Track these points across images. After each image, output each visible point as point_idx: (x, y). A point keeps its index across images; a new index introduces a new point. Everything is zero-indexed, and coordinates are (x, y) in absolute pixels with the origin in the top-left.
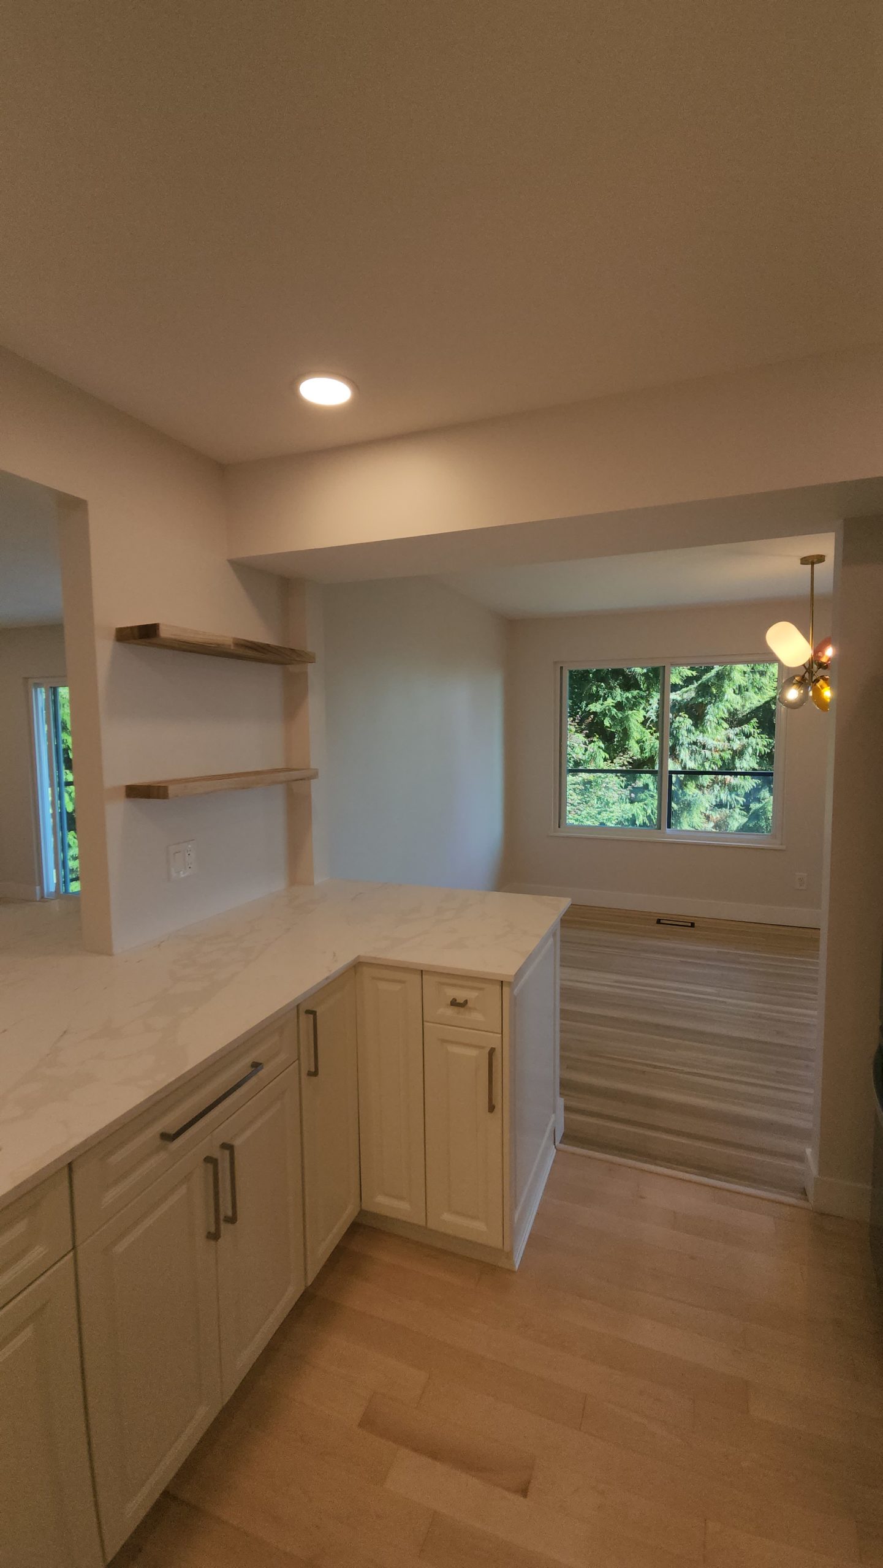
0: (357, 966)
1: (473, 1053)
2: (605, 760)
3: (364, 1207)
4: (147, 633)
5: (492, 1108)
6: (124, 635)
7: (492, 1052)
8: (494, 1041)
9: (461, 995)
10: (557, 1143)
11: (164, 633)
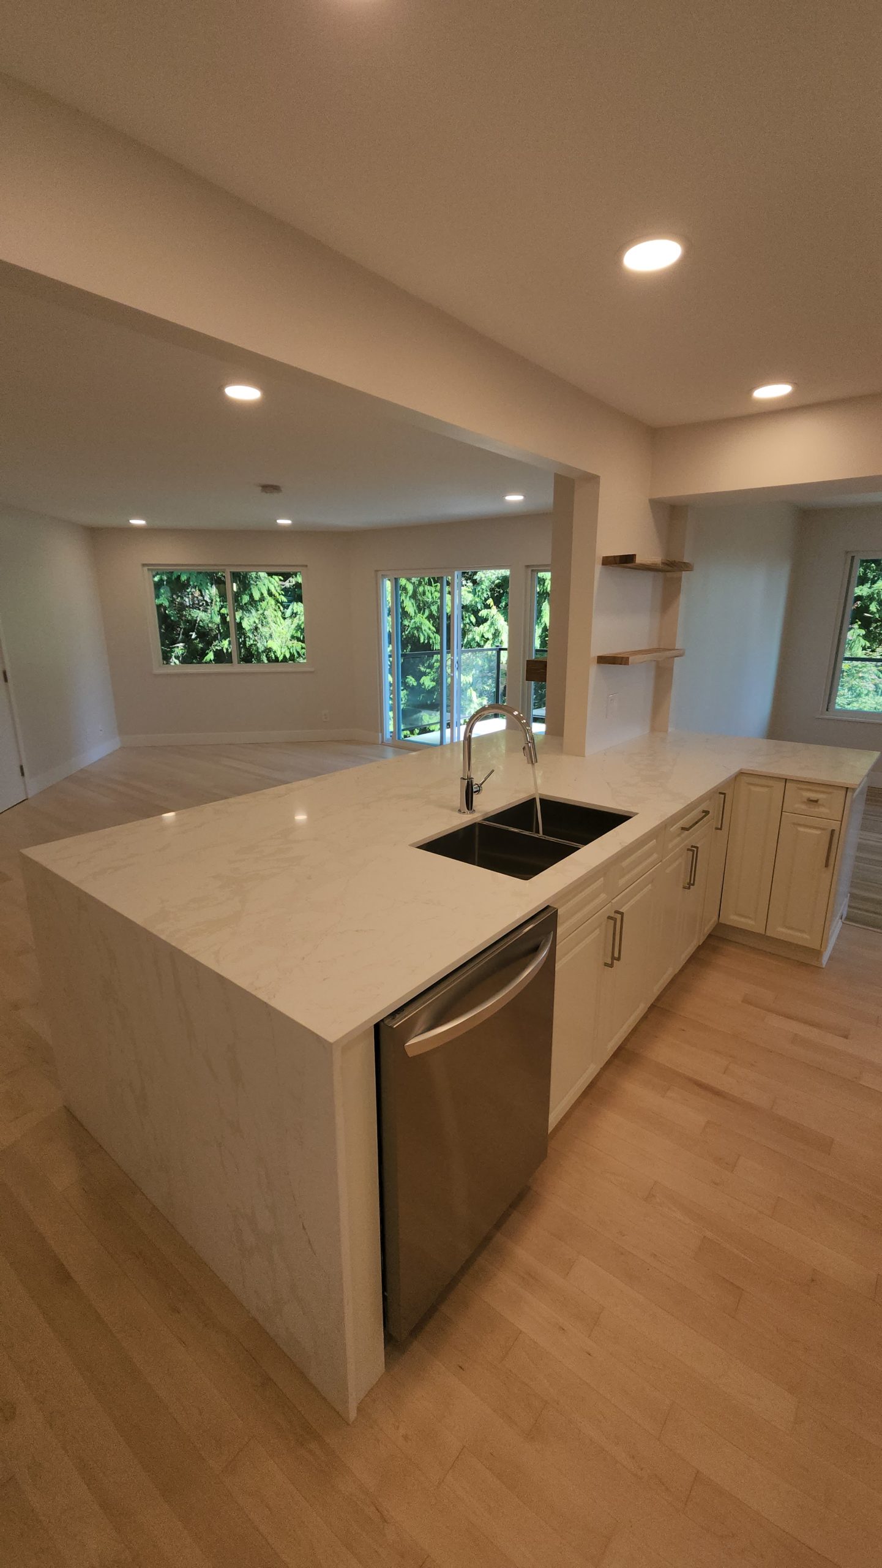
0: (741, 773)
1: (818, 832)
2: (864, 649)
3: (722, 920)
4: (626, 561)
5: (827, 865)
6: (608, 561)
7: (833, 831)
8: (835, 825)
9: (813, 796)
10: (843, 919)
11: (638, 560)
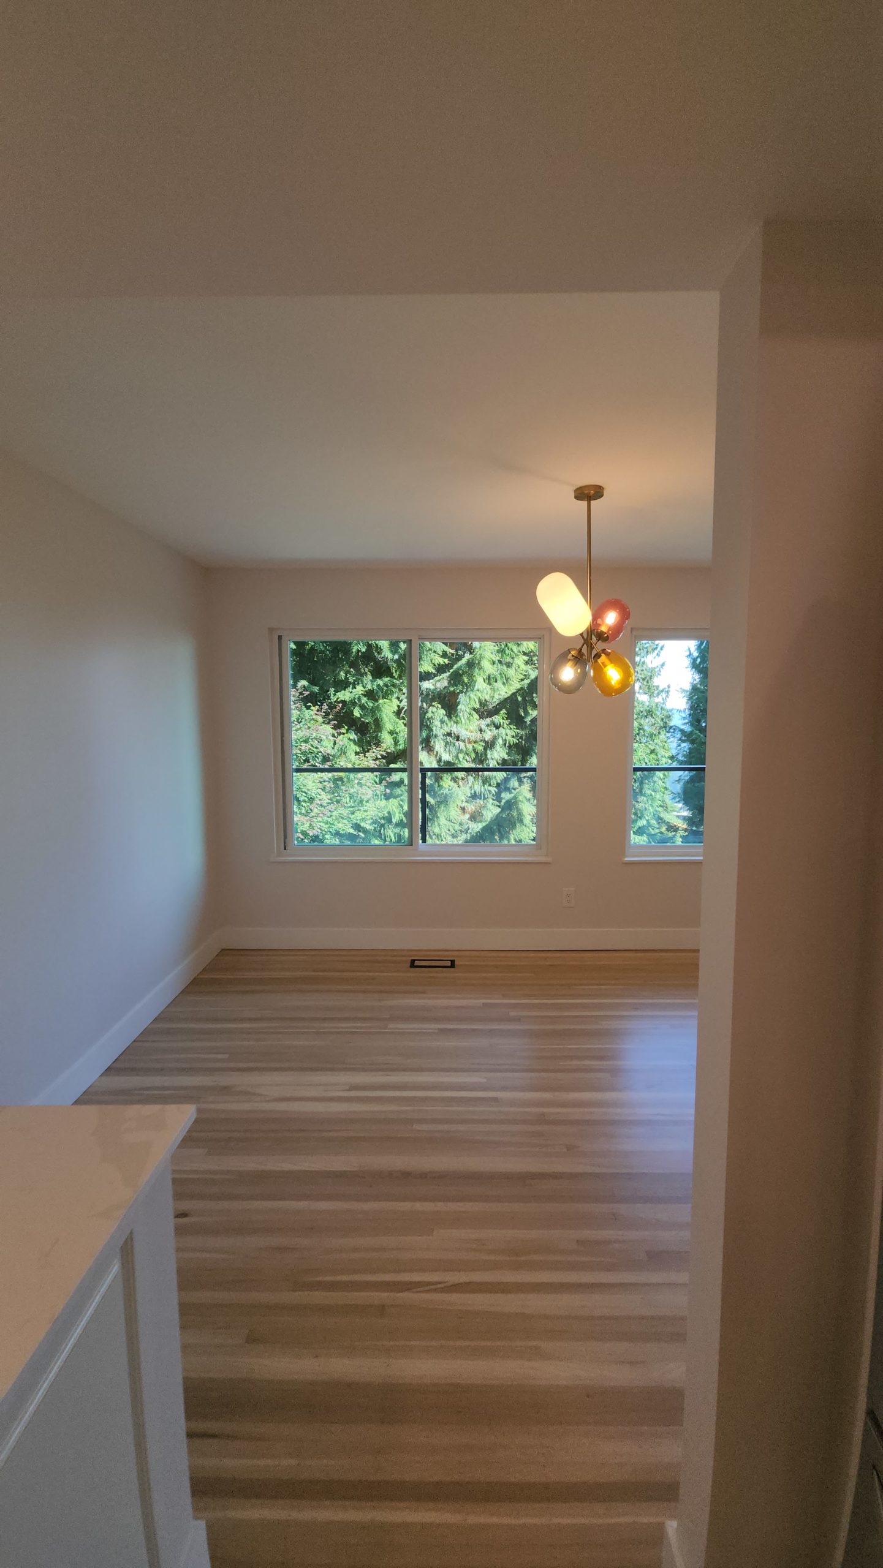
2: (357, 753)
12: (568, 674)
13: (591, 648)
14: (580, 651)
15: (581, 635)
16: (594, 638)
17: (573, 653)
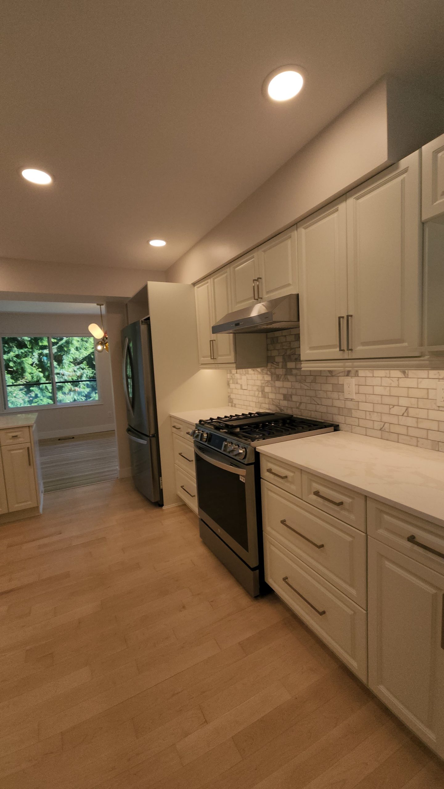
5: (30, 465)
7: (28, 448)
8: (28, 445)
9: (14, 434)
10: (44, 492)
12: (100, 348)
13: (104, 341)
14: (102, 342)
15: (102, 338)
16: (105, 339)
17: (100, 342)
